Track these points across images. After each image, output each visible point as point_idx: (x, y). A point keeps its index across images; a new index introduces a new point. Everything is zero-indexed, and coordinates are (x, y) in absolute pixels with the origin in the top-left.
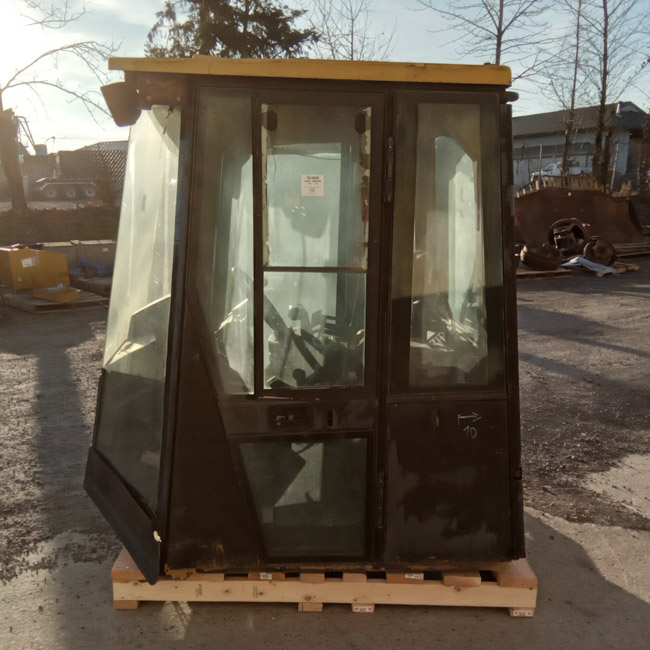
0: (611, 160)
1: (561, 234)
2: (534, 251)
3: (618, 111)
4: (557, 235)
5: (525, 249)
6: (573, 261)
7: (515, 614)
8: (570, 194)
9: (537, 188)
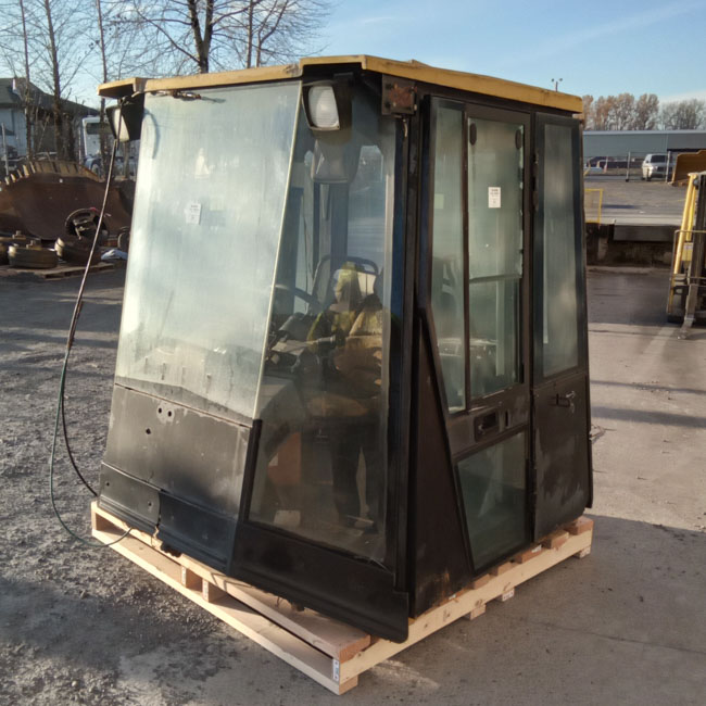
0: (76, 145)
1: (84, 225)
2: (71, 244)
3: (14, 88)
4: (78, 226)
5: (60, 242)
6: (109, 253)
7: (582, 555)
8: (61, 181)
9: (27, 174)
